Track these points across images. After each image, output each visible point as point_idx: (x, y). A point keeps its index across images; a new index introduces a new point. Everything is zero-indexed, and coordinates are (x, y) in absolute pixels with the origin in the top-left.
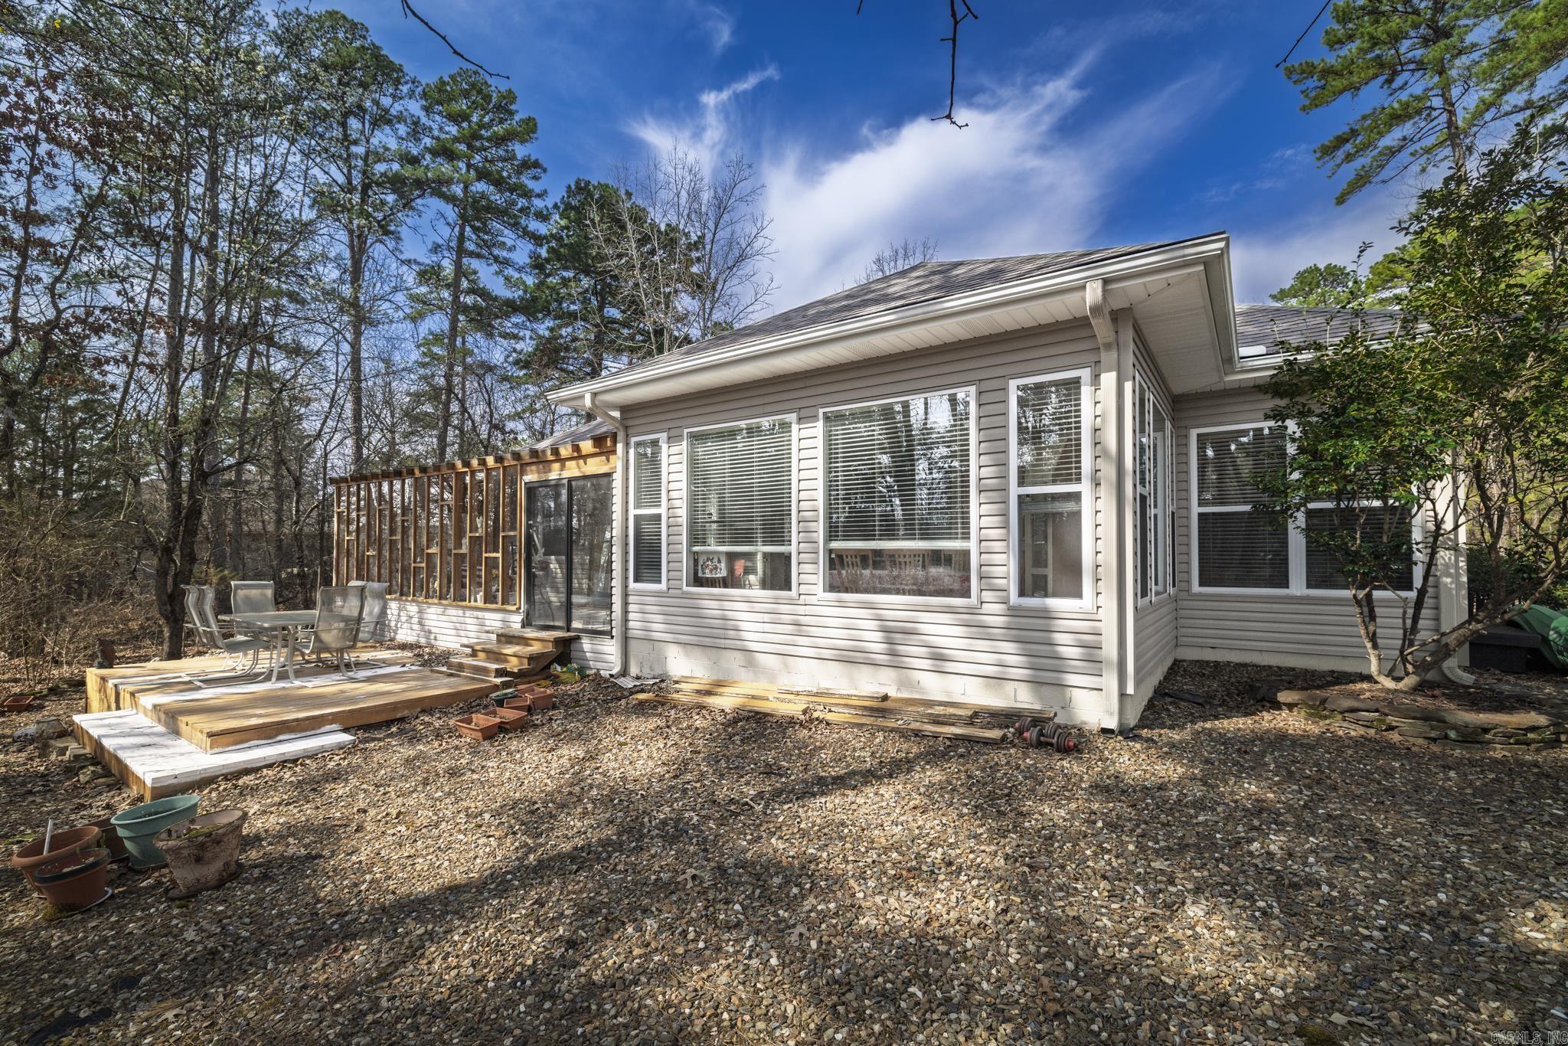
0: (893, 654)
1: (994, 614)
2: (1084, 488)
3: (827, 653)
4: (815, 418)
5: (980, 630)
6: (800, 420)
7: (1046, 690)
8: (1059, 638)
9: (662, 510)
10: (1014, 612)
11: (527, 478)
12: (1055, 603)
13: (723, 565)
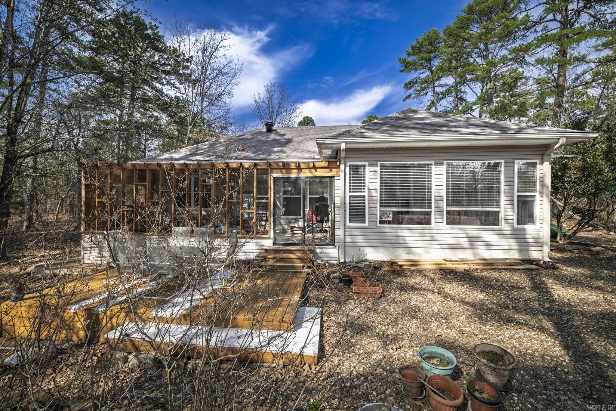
0: (472, 245)
1: (507, 231)
2: (537, 194)
3: (445, 246)
4: (443, 164)
5: (502, 236)
6: (436, 164)
7: (524, 252)
8: (528, 237)
9: (366, 194)
10: (514, 229)
11: (275, 175)
12: (527, 227)
13: (391, 216)
